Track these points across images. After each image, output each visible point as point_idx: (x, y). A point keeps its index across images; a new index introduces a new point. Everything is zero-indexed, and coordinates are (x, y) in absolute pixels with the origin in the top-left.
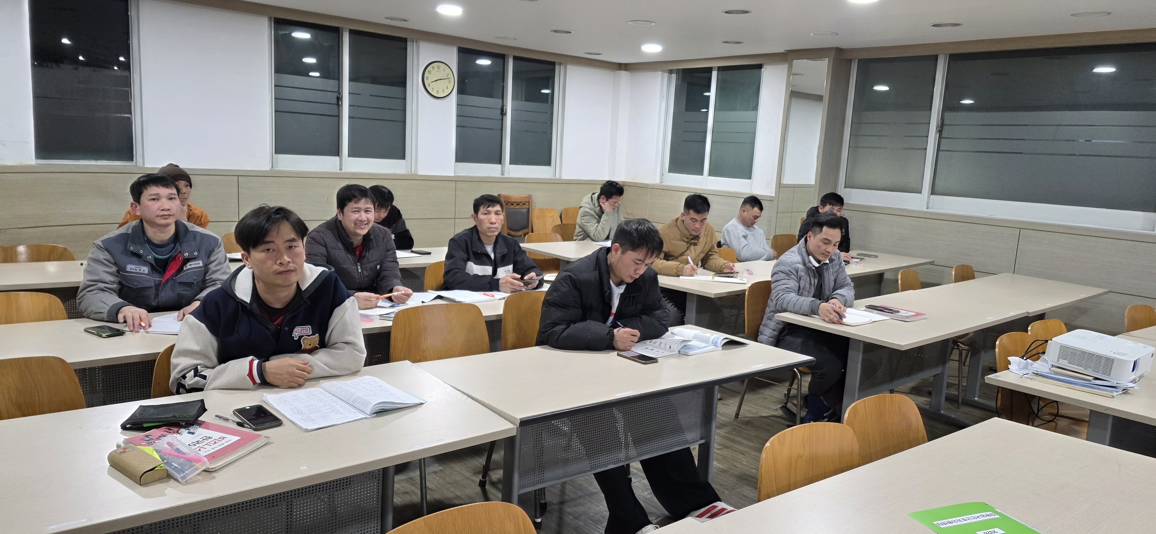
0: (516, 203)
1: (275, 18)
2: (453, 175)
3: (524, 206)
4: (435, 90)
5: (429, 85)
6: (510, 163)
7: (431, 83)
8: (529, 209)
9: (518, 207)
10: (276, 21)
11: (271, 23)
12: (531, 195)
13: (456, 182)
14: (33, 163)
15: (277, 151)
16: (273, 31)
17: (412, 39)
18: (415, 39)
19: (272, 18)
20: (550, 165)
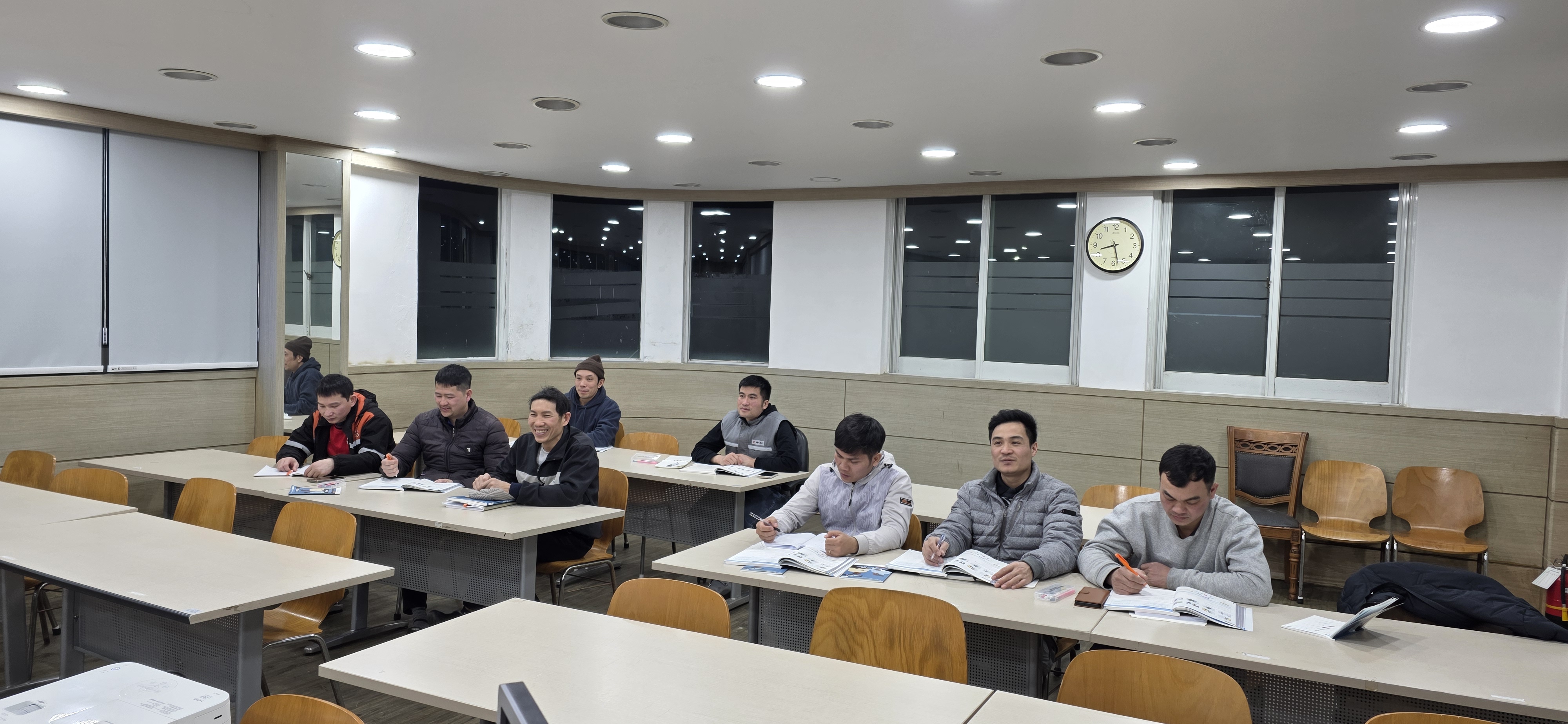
0: (1268, 444)
1: (908, 198)
2: (1144, 391)
3: (1287, 453)
4: (1109, 261)
5: (1097, 254)
6: (1279, 374)
7: (1100, 252)
8: (1295, 457)
9: (1272, 452)
10: (910, 202)
11: (900, 205)
12: (1308, 434)
13: (1144, 402)
14: (679, 361)
15: (904, 353)
16: (902, 214)
17: (1080, 192)
18: (1084, 192)
19: (902, 199)
20: (1387, 381)
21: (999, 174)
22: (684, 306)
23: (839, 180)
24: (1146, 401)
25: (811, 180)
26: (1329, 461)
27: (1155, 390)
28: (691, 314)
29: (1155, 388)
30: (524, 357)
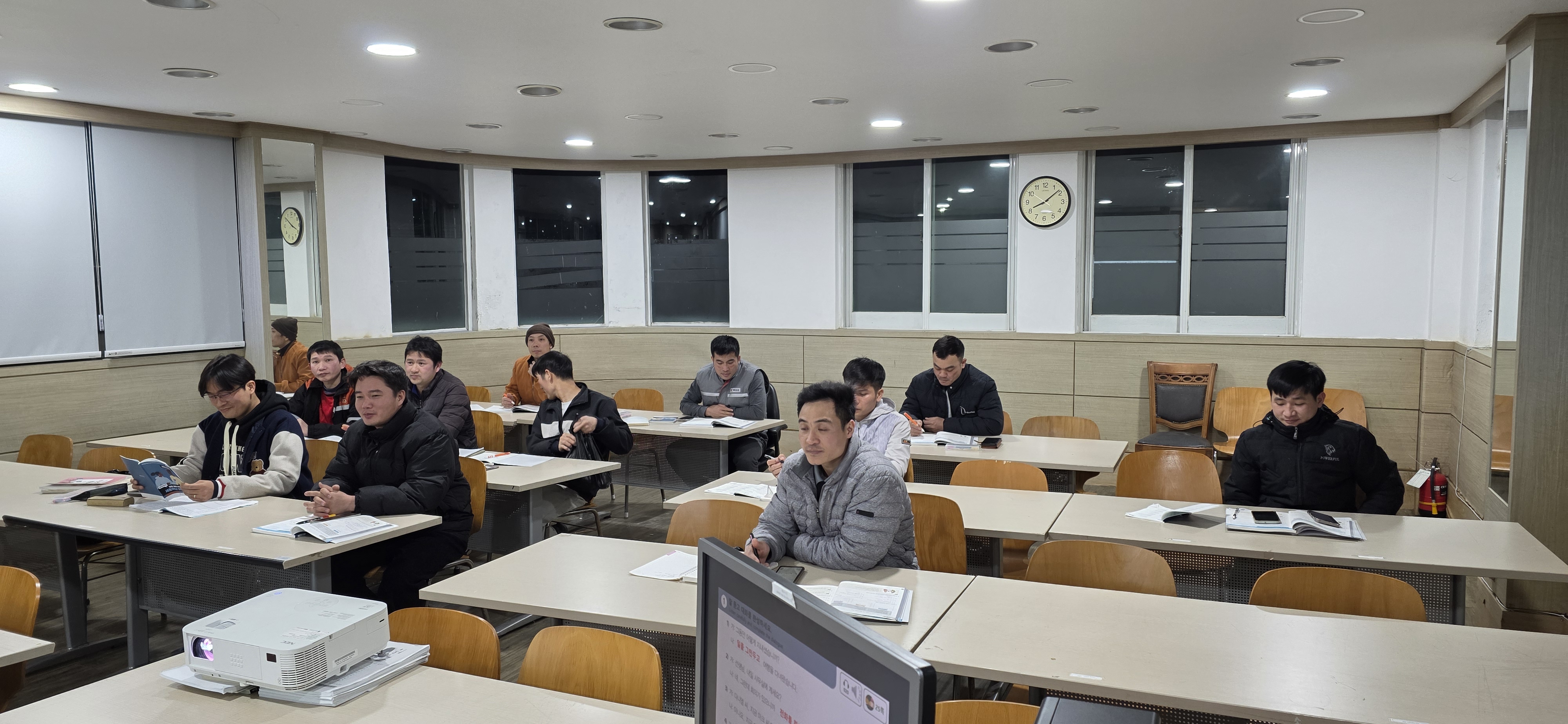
0: (1183, 376)
1: (854, 164)
2: (1074, 333)
3: (1200, 383)
4: (1040, 217)
5: (1030, 210)
6: (1192, 313)
7: (1032, 209)
8: (1206, 386)
9: (1186, 383)
10: (857, 167)
11: (847, 169)
12: (1217, 365)
13: (1075, 343)
14: (644, 325)
15: (856, 309)
16: (850, 177)
17: (1013, 154)
18: (1016, 154)
19: (849, 164)
20: (1284, 315)
21: (939, 140)
22: (646, 272)
23: (791, 148)
24: (1076, 342)
25: (765, 148)
26: (1236, 388)
27: (1084, 332)
28: (652, 279)
29: (1084, 331)
30: (494, 327)
